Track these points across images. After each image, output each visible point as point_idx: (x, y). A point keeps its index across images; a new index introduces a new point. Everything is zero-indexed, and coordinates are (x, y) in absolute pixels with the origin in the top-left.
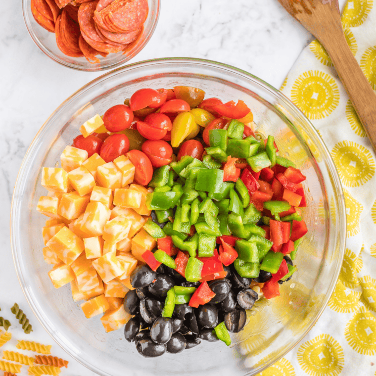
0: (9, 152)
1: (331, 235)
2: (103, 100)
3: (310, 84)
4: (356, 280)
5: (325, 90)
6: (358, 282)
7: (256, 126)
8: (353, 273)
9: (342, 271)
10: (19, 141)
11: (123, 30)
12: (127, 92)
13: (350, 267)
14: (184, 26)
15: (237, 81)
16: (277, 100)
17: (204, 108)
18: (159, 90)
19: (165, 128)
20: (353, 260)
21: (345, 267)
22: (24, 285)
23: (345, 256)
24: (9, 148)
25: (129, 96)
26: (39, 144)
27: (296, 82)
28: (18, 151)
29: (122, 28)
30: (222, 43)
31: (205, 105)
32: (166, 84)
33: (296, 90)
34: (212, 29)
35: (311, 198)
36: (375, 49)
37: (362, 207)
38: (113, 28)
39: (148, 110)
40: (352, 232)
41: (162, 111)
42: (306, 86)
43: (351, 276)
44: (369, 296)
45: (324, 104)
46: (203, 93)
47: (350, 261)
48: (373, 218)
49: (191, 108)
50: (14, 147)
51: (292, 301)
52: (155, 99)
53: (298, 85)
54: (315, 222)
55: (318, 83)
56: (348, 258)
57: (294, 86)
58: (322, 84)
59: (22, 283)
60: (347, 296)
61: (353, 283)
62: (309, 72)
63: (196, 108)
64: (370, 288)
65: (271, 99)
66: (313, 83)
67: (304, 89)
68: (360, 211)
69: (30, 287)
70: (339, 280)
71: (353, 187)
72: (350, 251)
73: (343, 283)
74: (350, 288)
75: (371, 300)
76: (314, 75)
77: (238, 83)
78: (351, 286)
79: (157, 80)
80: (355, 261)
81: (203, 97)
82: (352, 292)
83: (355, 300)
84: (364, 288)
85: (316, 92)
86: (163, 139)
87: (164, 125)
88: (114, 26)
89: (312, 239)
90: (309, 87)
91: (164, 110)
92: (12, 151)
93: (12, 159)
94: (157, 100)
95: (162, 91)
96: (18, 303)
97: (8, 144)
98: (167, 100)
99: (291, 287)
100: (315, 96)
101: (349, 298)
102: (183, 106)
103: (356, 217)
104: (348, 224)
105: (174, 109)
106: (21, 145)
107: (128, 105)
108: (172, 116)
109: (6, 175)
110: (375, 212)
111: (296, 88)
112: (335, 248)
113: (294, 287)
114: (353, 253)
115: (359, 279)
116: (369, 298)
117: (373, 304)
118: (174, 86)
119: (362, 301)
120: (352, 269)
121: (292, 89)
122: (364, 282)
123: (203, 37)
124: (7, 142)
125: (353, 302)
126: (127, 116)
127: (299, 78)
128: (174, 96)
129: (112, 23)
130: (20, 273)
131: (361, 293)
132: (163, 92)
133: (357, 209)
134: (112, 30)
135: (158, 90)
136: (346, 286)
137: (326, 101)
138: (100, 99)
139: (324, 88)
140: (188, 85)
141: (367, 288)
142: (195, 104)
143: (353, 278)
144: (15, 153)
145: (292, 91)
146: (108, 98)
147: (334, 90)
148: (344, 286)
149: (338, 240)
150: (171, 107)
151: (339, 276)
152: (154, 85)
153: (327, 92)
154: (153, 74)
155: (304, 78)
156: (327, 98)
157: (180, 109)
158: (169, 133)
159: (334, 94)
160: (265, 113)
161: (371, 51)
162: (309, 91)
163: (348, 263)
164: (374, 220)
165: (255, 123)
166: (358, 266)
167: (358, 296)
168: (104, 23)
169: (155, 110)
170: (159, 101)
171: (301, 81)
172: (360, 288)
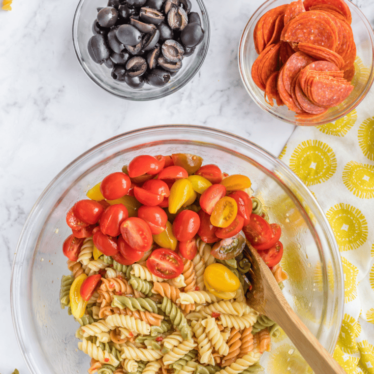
0: (9, 219)
1: (329, 300)
2: (102, 167)
3: (308, 153)
4: (355, 344)
5: (323, 159)
6: (356, 347)
7: (252, 192)
8: (352, 337)
9: (340, 336)
10: (19, 208)
11: (313, 99)
12: (126, 159)
13: (349, 332)
14: (183, 93)
15: (236, 148)
16: (275, 166)
17: (202, 175)
18: (157, 157)
19: (163, 194)
20: (352, 324)
21: (344, 332)
22: (25, 350)
23: (343, 322)
24: (9, 215)
25: (128, 163)
26: (39, 210)
27: (295, 151)
28: (18, 217)
29: (314, 97)
30: (221, 110)
31: (203, 171)
32: (165, 151)
33: (295, 159)
34: (211, 97)
35: (309, 264)
36: (373, 119)
37: (358, 271)
38: (307, 91)
39: (147, 176)
40: (350, 298)
41: (160, 178)
42: (305, 156)
43: (350, 342)
44: (367, 362)
45: (321, 173)
46: (200, 160)
47: (349, 326)
48: (371, 282)
49: (189, 175)
50: (14, 213)
51: (290, 367)
52: (153, 166)
53: (297, 154)
54: (313, 288)
55: (317, 152)
56: (347, 323)
57: (293, 155)
58: (320, 154)
59: (22, 349)
60: (345, 361)
61: (351, 348)
62: (308, 141)
63: (193, 174)
64: (368, 353)
65: (269, 166)
66: (312, 152)
67: (302, 159)
68: (355, 274)
69: (30, 354)
70: (337, 346)
71: (346, 250)
72: (349, 316)
73: (341, 350)
74: (349, 353)
75: (370, 365)
76: (313, 145)
77: (237, 151)
78: (349, 351)
79: (156, 148)
80: (354, 325)
81: (201, 163)
82: (350, 357)
83: (353, 365)
84: (363, 353)
85: (315, 162)
86: (160, 206)
87: (162, 191)
88: (311, 91)
89: (310, 305)
90: (308, 157)
91: (162, 176)
92: (13, 218)
93: (12, 226)
94: (154, 167)
95: (159, 157)
96: (18, 369)
97: (9, 210)
98: (165, 167)
99: (289, 353)
100: (313, 165)
101: (347, 363)
102: (181, 173)
103: (351, 282)
104: (346, 290)
105: (172, 176)
106: (21, 212)
107: (126, 172)
108: (170, 183)
109: (6, 241)
110: (373, 276)
111: (295, 157)
112: (333, 314)
113: (292, 353)
114: (352, 318)
115: (358, 344)
116: (367, 363)
117: (371, 368)
118: (173, 153)
119: (360, 367)
120: (351, 334)
121: (291, 158)
122: (363, 347)
123: (202, 104)
124: (8, 208)
125: (351, 368)
126: (125, 183)
127: (298, 147)
128: (172, 162)
129: (311, 87)
130: (21, 339)
131: (359, 358)
132: (160, 159)
133: (352, 274)
134: (306, 92)
135: (155, 156)
136: (345, 352)
137: (324, 171)
138: (100, 166)
139: (322, 157)
140: (186, 152)
141: (366, 353)
142: (193, 171)
143: (352, 343)
144: (16, 220)
145: (291, 160)
146: (108, 165)
147: (331, 159)
148: (342, 352)
149: (335, 307)
150: (169, 174)
151: (337, 341)
152: (152, 152)
153: (325, 162)
154: (151, 141)
155: (303, 147)
156: (325, 167)
157: (178, 176)
158: (166, 199)
159: (332, 163)
160: (264, 181)
161: (369, 122)
162: (308, 160)
163: (347, 328)
164: (372, 285)
165: (252, 189)
166: (357, 330)
167: (356, 362)
168: (305, 81)
169: (153, 177)
170: (157, 168)
171: (300, 150)
172: (359, 353)
